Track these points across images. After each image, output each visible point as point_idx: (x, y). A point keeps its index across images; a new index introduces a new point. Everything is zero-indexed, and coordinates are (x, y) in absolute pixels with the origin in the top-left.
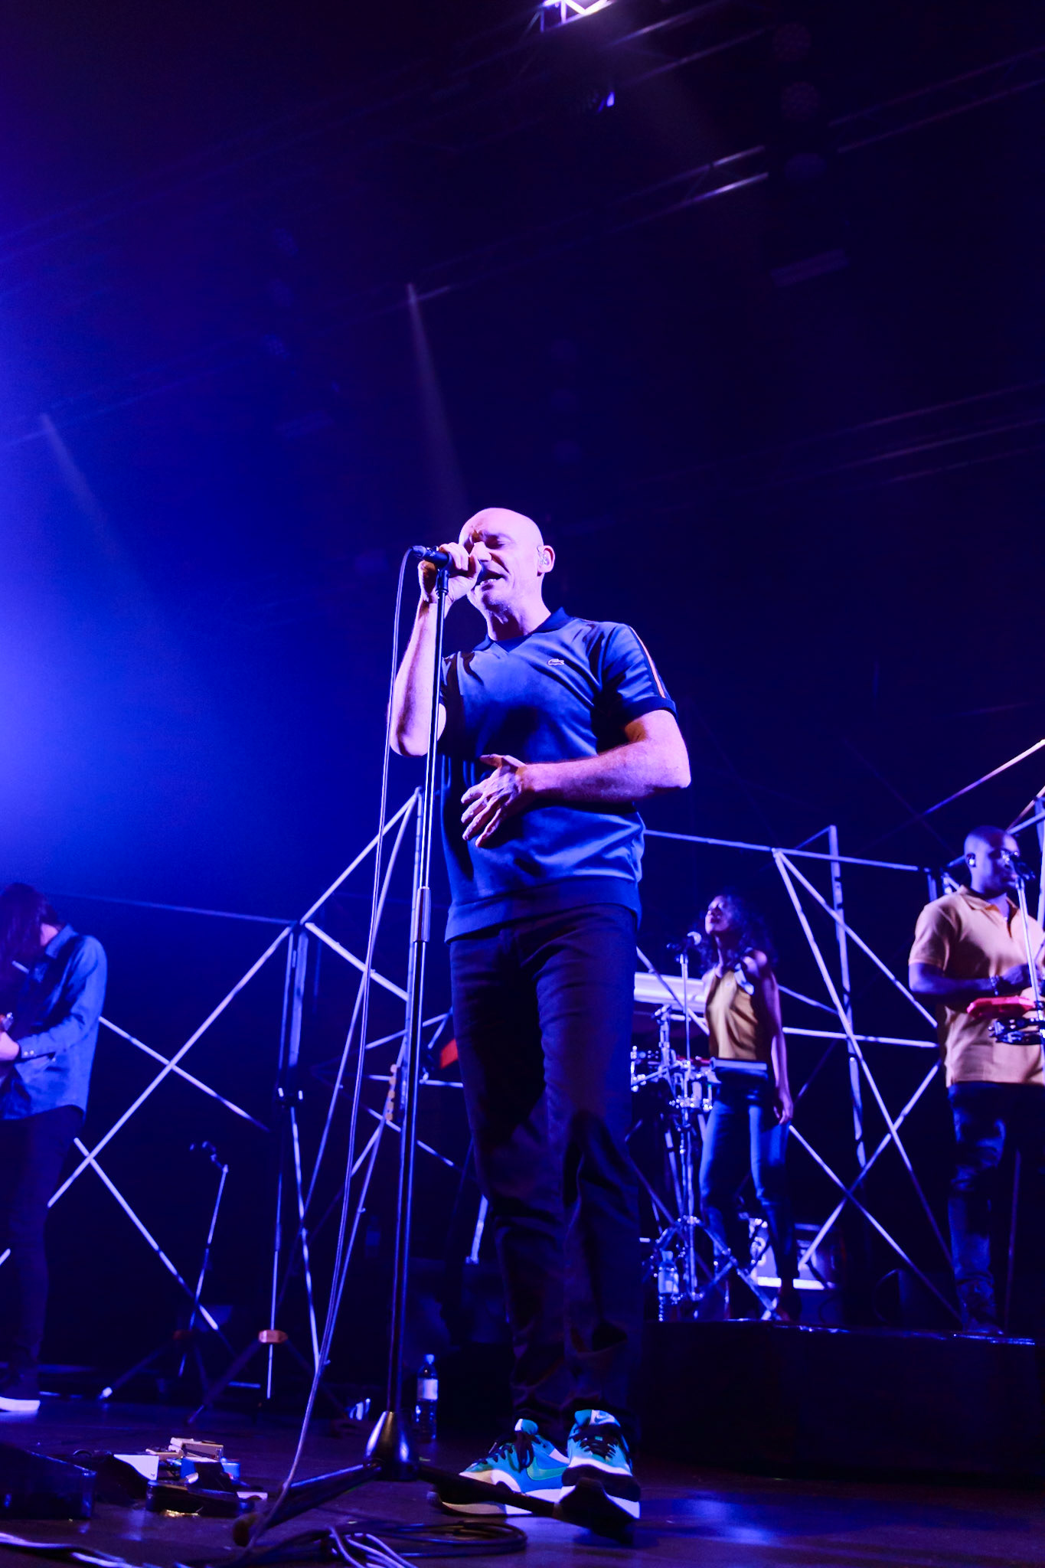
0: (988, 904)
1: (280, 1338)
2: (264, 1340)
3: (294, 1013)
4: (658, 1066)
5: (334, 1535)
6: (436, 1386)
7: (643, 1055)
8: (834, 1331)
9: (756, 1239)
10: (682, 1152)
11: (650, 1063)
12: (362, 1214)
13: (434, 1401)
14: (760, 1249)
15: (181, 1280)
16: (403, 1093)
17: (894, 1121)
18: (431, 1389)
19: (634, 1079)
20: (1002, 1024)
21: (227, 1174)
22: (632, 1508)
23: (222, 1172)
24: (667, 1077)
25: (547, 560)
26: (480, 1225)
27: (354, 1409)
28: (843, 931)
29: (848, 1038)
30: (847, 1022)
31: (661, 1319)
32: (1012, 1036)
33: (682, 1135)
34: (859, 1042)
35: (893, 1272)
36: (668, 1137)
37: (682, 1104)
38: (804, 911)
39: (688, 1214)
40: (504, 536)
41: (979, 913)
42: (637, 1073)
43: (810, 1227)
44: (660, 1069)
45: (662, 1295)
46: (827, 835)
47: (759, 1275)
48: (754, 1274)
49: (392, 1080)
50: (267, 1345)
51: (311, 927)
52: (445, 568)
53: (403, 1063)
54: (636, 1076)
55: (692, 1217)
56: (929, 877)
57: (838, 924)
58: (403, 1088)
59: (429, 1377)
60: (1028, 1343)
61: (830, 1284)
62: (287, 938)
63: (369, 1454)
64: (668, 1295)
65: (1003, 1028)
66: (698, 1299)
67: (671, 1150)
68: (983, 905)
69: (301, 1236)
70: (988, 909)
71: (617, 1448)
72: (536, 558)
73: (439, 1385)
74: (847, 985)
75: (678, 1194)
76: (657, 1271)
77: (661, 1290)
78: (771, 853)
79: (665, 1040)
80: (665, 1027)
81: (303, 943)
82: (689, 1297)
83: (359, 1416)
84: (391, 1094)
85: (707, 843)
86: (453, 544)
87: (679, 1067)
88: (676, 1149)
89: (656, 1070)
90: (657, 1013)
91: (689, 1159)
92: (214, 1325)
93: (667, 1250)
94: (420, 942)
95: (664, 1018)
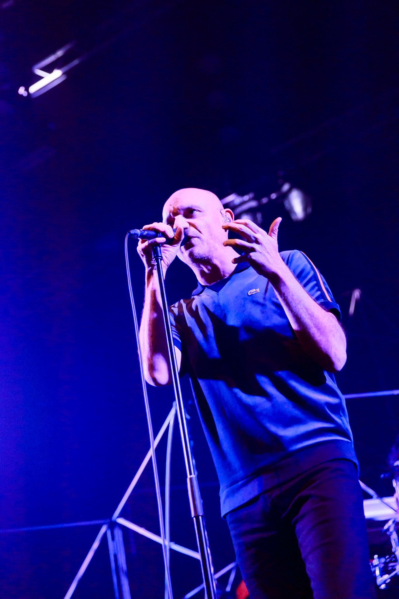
4: (396, 566)
11: (389, 564)
25: (229, 218)
40: (196, 207)
42: (382, 575)
51: (122, 521)
72: (222, 219)
79: (396, 546)
80: (394, 536)
81: (119, 535)
89: (395, 569)
90: (386, 527)
94: (197, 517)
95: (392, 529)
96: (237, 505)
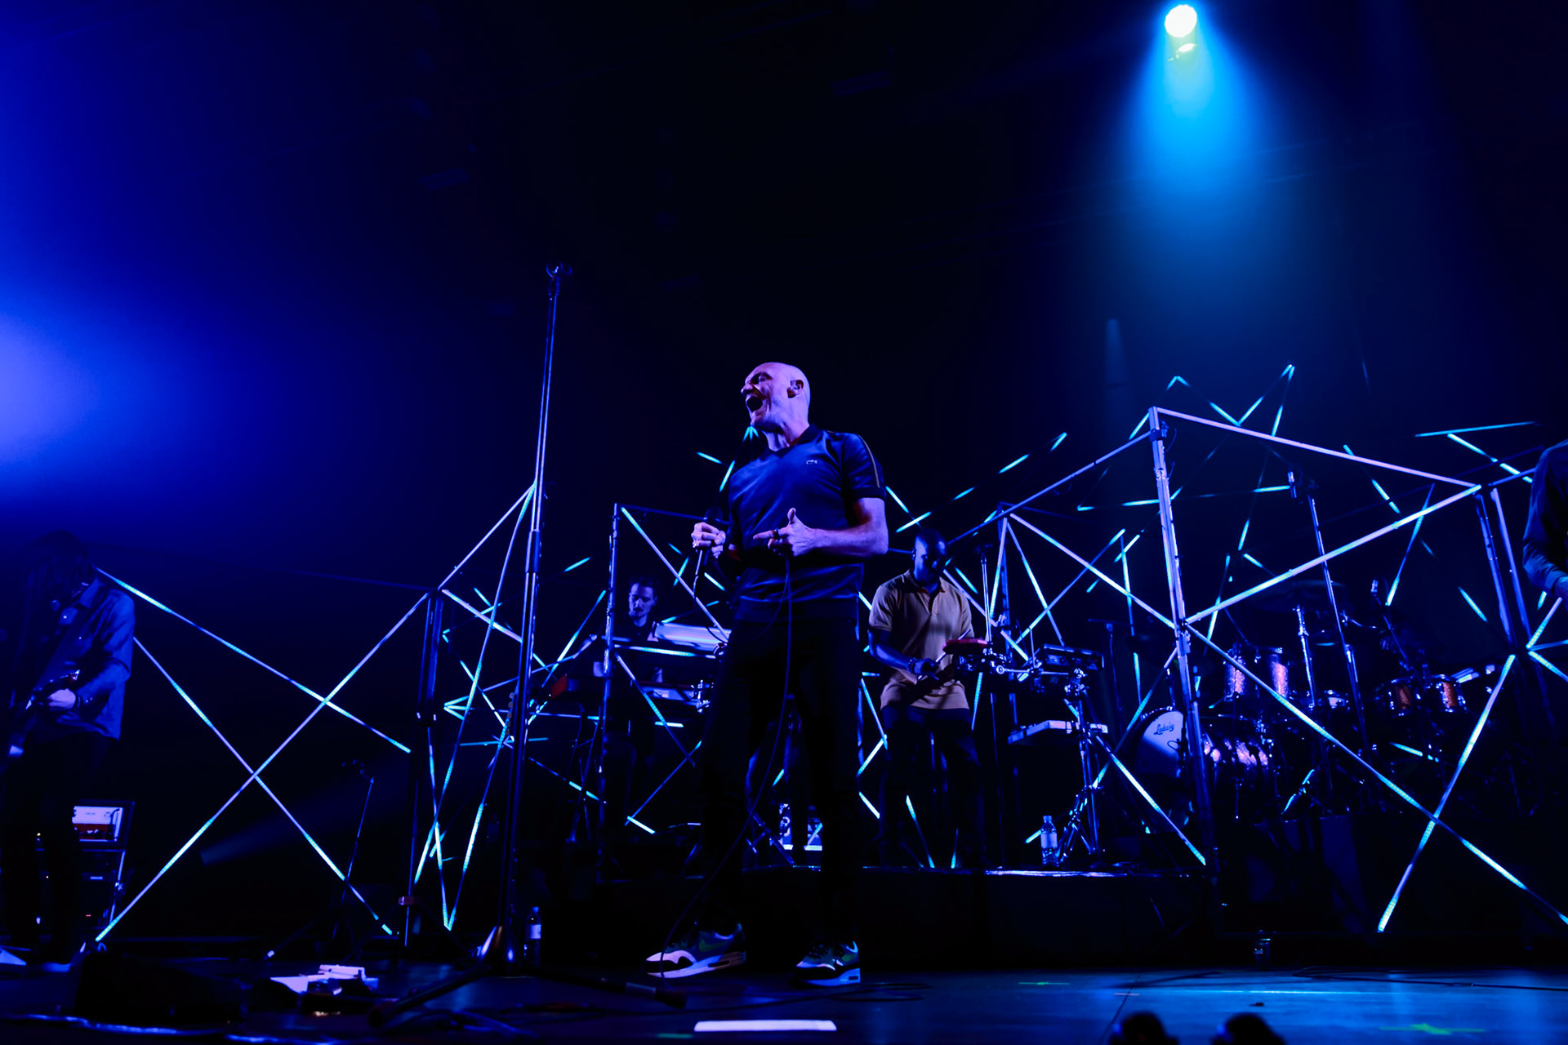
2: (402, 904)
6: (540, 929)
7: (708, 686)
9: (784, 818)
13: (538, 940)
14: (786, 825)
18: (536, 931)
20: (963, 658)
21: (374, 785)
23: (369, 783)
50: (404, 907)
51: (446, 592)
54: (702, 702)
59: (535, 923)
62: (425, 601)
63: (482, 957)
65: (965, 660)
73: (542, 927)
81: (439, 605)
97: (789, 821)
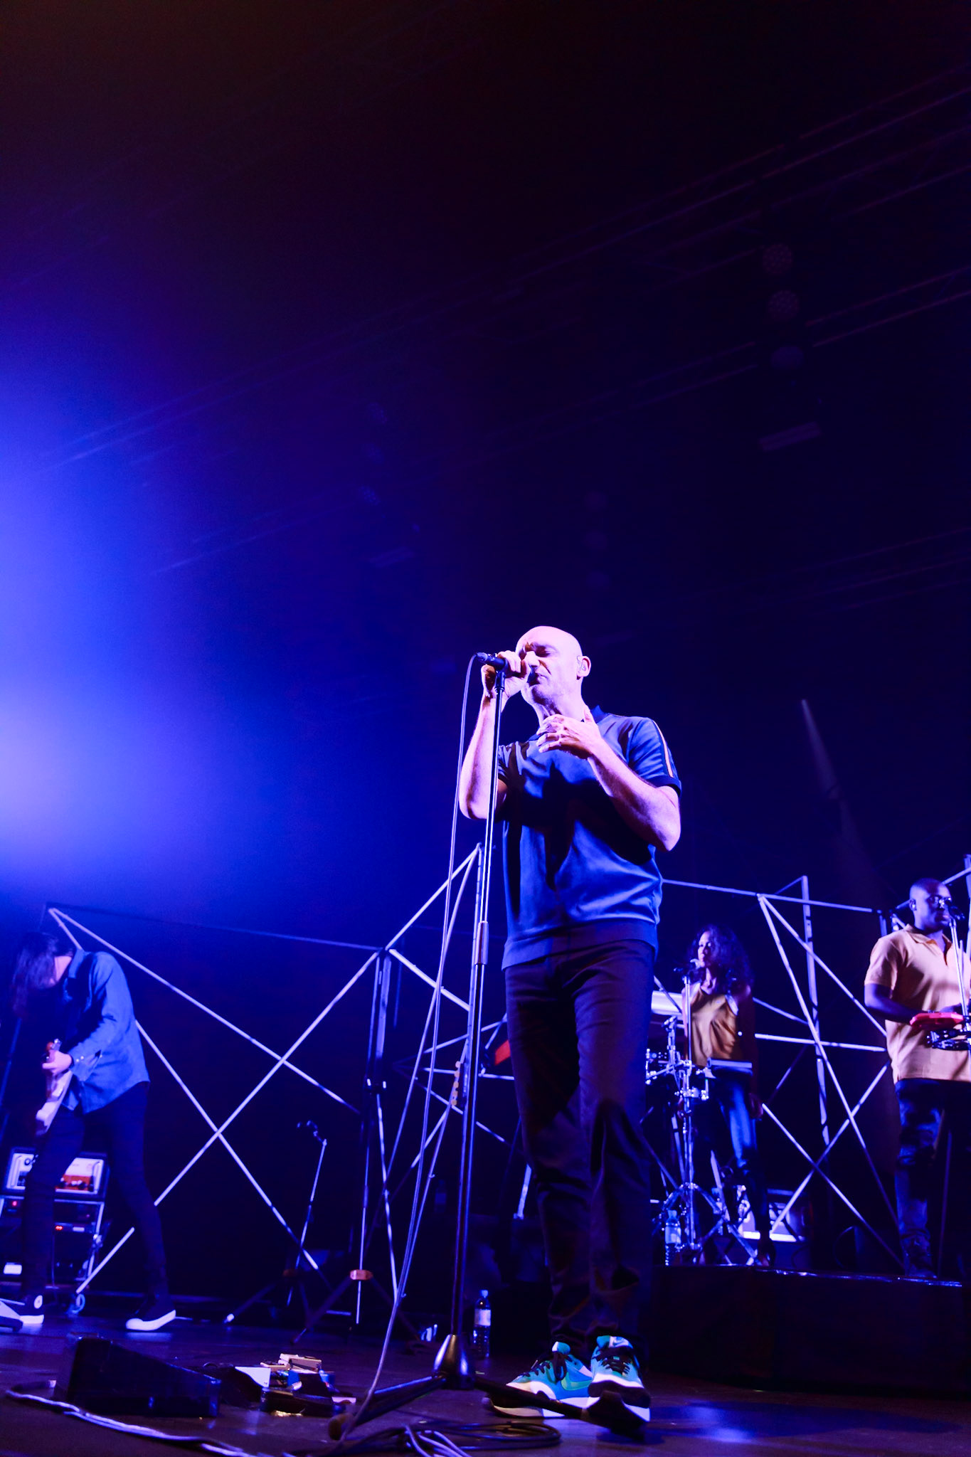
0: (929, 939)
1: (367, 1276)
2: (354, 1278)
3: (380, 1020)
4: (666, 1064)
5: (408, 1432)
6: (490, 1315)
7: (655, 1056)
8: (804, 1274)
9: (743, 1201)
10: (684, 1132)
11: (660, 1062)
12: (432, 1179)
13: (488, 1327)
15: (289, 1230)
16: (465, 1084)
17: (851, 1110)
18: (485, 1317)
19: (648, 1074)
20: (937, 1034)
21: (326, 1147)
22: (644, 1413)
23: (322, 1145)
24: (673, 1072)
25: (584, 667)
26: (525, 1189)
27: (424, 1333)
28: (812, 958)
29: (816, 1044)
30: (815, 1032)
31: (667, 1264)
32: (945, 1043)
33: (685, 1119)
34: (824, 1046)
35: (850, 1228)
36: (674, 1120)
37: (684, 1095)
38: (782, 943)
39: (689, 1182)
40: (550, 647)
41: (922, 945)
43: (785, 1193)
44: (668, 1066)
45: (668, 1245)
46: (800, 884)
47: (744, 1230)
48: (740, 1229)
49: (457, 1074)
50: (357, 1281)
51: (393, 952)
52: (503, 670)
53: (466, 1060)
54: (649, 1072)
55: (692, 1184)
56: (881, 917)
57: (809, 953)
58: (466, 1080)
59: (484, 1308)
60: (957, 1285)
61: (800, 1237)
62: (375, 960)
63: (436, 1368)
64: (672, 1245)
65: (938, 1037)
66: (696, 1248)
67: (676, 1131)
68: (925, 940)
69: (384, 1196)
70: (928, 942)
71: (631, 1366)
72: (576, 666)
73: (492, 1314)
74: (815, 1001)
75: (681, 1165)
76: (665, 1226)
77: (667, 1242)
78: (756, 897)
79: (672, 1044)
80: (672, 1034)
81: (388, 965)
82: (689, 1247)
83: (429, 1338)
84: (456, 1085)
85: (705, 889)
86: (508, 652)
87: (683, 1065)
88: (680, 1130)
89: (665, 1068)
90: (666, 1023)
91: (690, 1138)
92: (315, 1266)
93: (672, 1209)
94: (480, 965)
95: (671, 1027)
96: (519, 961)
97: (748, 1205)
